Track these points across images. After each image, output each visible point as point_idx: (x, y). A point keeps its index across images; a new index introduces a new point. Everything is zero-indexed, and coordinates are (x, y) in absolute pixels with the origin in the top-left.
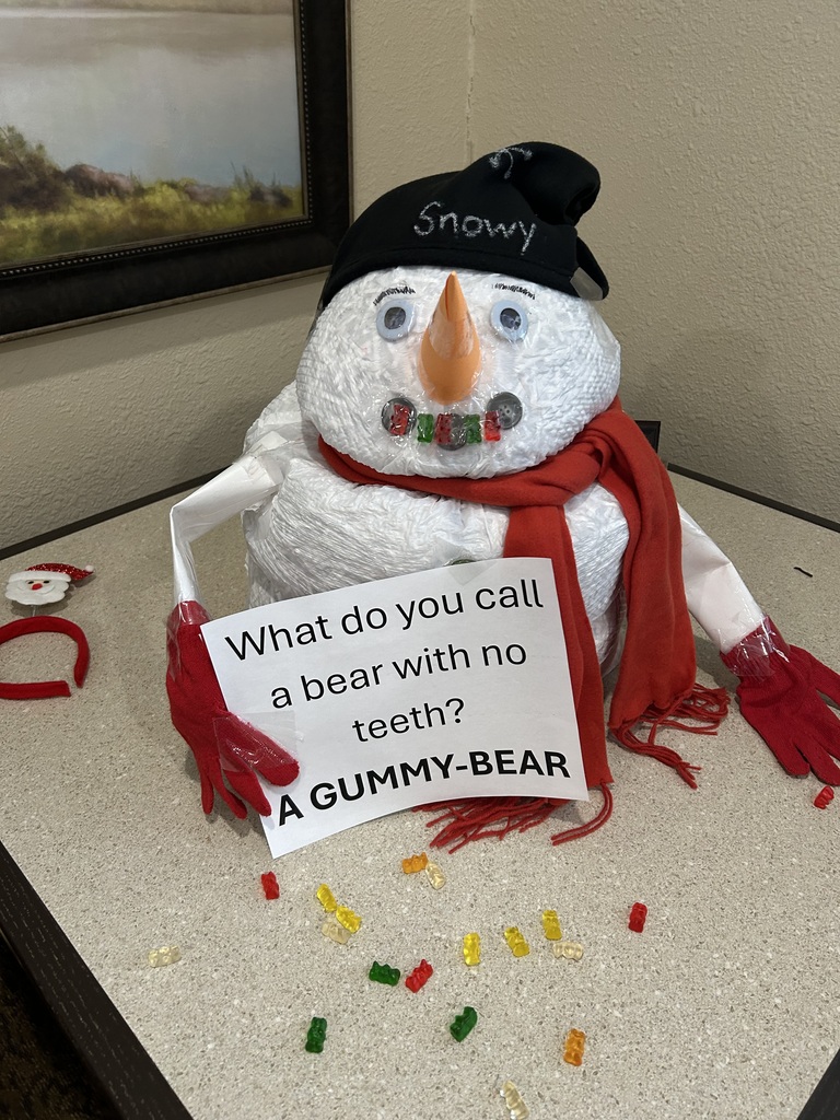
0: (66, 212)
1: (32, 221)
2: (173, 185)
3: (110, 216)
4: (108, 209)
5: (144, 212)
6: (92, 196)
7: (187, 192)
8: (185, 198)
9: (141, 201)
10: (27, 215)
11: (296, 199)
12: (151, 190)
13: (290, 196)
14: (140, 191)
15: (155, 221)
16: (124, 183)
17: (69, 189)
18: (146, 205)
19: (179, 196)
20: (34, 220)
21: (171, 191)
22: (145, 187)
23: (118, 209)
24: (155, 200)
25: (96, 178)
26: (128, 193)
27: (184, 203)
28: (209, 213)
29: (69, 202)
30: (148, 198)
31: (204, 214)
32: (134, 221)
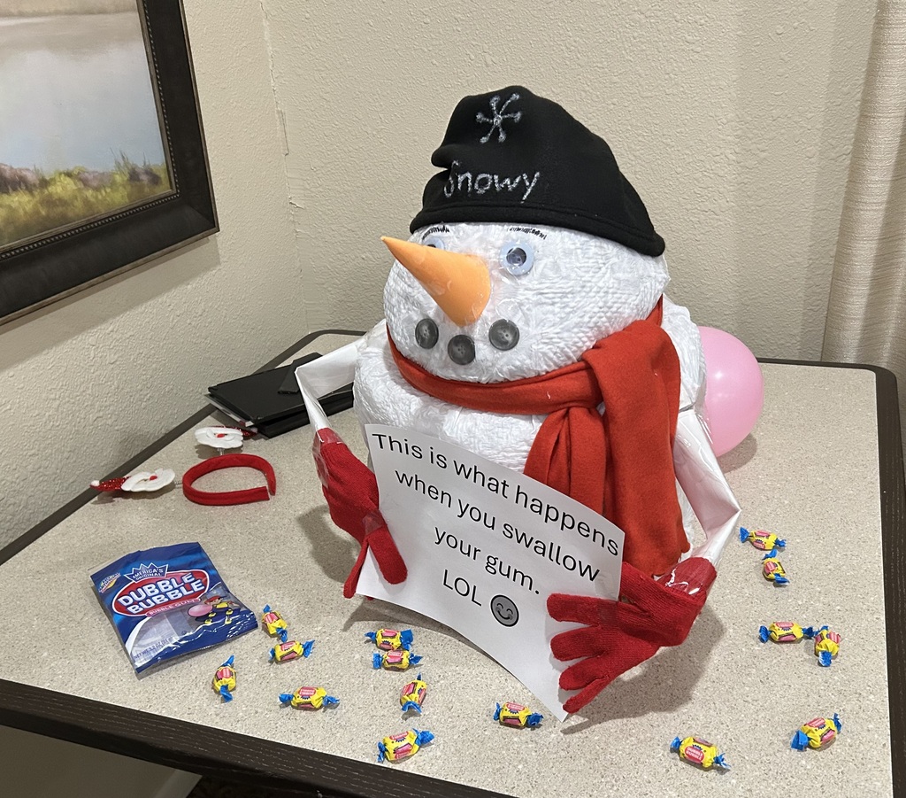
2: (69, 175)
3: (24, 209)
4: (21, 203)
5: (50, 202)
6: (8, 193)
7: (80, 180)
8: (81, 185)
9: (46, 192)
11: (163, 175)
12: (52, 181)
13: (158, 174)
14: (44, 183)
15: (60, 209)
16: (31, 177)
18: (50, 195)
19: (75, 184)
21: (68, 179)
22: (48, 178)
23: (29, 202)
24: (57, 190)
25: (8, 174)
26: (35, 185)
27: (79, 190)
28: (100, 197)
30: (51, 189)
31: (96, 198)
32: (43, 212)
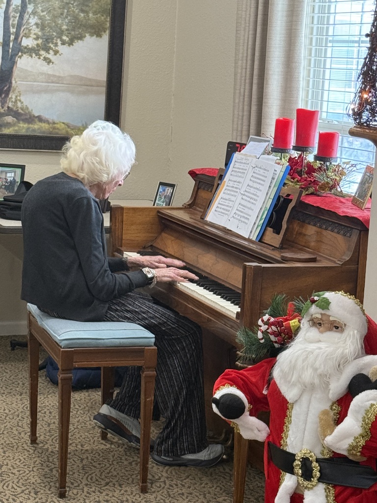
0: (34, 125)
1: (26, 126)
2: (63, 123)
3: (45, 128)
4: (45, 126)
5: (54, 128)
6: (42, 123)
7: (67, 126)
9: (54, 125)
10: (25, 124)
12: (57, 123)
14: (54, 123)
15: (57, 131)
16: (51, 121)
17: (36, 120)
18: (55, 127)
20: (26, 125)
21: (63, 125)
23: (47, 126)
24: (58, 126)
25: (43, 118)
26: (51, 123)
27: (65, 128)
29: (35, 123)
30: (56, 125)
32: (51, 130)
